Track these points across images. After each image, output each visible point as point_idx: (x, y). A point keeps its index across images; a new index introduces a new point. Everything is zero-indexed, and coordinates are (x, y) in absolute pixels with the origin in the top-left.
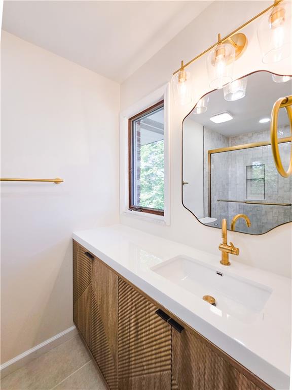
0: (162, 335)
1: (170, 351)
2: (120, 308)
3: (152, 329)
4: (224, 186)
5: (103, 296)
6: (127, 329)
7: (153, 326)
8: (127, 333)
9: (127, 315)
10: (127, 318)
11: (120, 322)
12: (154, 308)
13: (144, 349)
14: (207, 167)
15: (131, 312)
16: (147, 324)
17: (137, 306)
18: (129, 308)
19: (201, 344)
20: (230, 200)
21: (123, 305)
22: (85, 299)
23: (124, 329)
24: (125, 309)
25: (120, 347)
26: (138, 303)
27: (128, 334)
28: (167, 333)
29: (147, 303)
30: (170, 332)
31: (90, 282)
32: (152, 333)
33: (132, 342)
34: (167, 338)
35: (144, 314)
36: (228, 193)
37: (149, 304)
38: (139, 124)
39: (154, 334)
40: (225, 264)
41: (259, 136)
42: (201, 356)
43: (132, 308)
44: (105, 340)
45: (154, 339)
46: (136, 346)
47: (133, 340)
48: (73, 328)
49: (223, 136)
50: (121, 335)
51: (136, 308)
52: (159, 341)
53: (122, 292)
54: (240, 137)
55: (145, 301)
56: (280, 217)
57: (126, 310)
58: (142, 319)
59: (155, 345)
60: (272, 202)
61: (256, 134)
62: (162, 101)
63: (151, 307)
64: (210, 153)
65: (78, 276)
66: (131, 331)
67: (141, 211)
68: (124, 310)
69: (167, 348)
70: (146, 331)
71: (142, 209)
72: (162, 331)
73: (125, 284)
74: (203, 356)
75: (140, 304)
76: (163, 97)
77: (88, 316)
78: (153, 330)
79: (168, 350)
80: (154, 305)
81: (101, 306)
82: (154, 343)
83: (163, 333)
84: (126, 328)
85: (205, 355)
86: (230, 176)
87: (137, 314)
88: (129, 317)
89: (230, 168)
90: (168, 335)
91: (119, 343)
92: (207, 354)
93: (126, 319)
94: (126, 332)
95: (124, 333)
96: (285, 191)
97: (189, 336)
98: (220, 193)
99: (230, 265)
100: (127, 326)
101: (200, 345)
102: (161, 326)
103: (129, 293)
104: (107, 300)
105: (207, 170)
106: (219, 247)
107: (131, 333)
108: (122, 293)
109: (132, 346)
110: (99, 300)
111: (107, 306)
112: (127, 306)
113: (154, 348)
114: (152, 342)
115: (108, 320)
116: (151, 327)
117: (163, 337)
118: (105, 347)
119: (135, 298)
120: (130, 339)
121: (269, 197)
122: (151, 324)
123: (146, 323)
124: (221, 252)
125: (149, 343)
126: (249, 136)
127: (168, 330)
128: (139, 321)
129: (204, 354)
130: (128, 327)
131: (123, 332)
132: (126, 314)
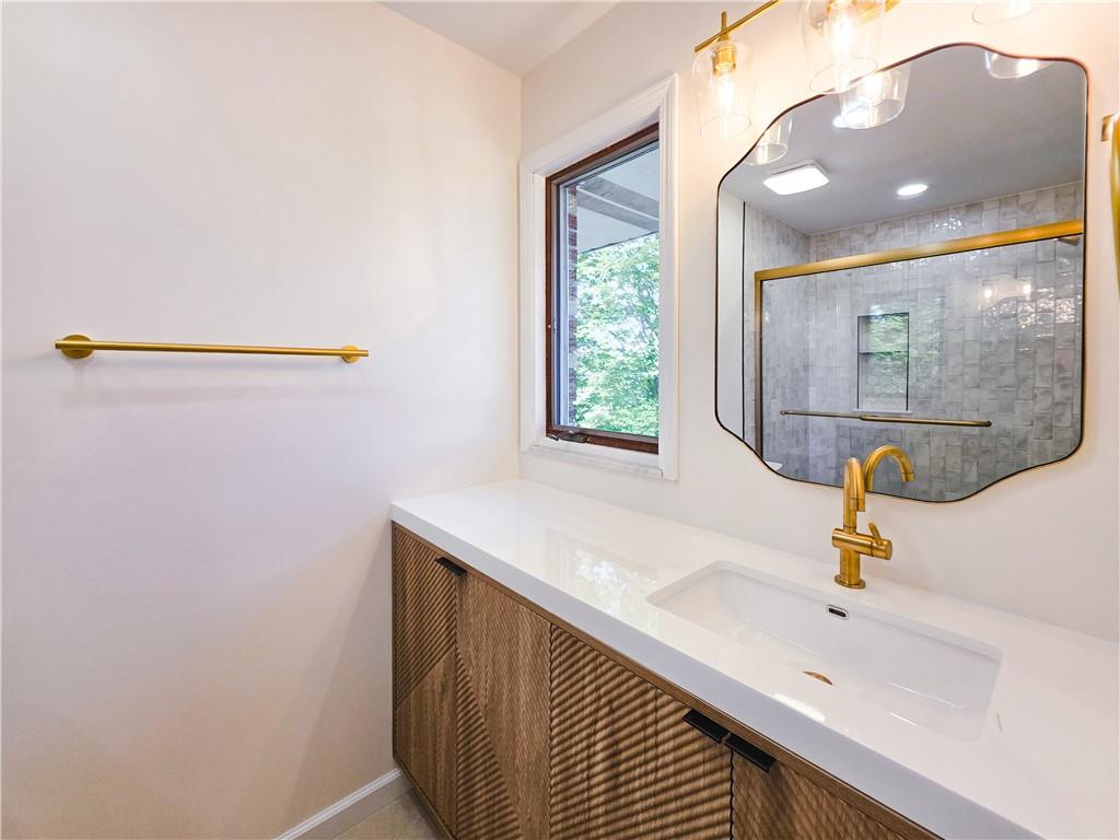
0: (702, 783)
1: (728, 826)
2: (555, 712)
3: (666, 765)
4: (797, 371)
5: (497, 680)
6: (582, 771)
7: (669, 758)
8: (582, 781)
9: (581, 731)
10: (581, 741)
11: (555, 751)
12: (672, 706)
13: (637, 824)
14: (751, 316)
15: (596, 722)
16: (650, 754)
17: (615, 704)
18: (587, 711)
19: (832, 801)
20: (811, 410)
21: (567, 704)
22: (433, 691)
23: (571, 771)
24: (576, 713)
25: (557, 823)
26: (620, 696)
27: (585, 785)
28: (717, 776)
29: (651, 694)
30: (726, 773)
31: (452, 640)
32: (667, 777)
33: (598, 806)
34: (716, 790)
35: (639, 725)
36: (806, 392)
37: (656, 697)
38: (574, 193)
39: (671, 781)
40: (850, 586)
41: (894, 231)
42: (832, 833)
43: (598, 710)
44: (504, 804)
45: (672, 793)
46: (612, 816)
47: (601, 799)
48: (393, 775)
49: (794, 230)
50: (560, 787)
51: (612, 711)
52: (687, 800)
53: (564, 666)
54: (842, 235)
55: (642, 688)
56: (950, 461)
57: (576, 718)
58: (634, 739)
59: (677, 811)
60: (928, 415)
61: (886, 227)
62: (655, 127)
63: (663, 706)
64: (760, 279)
65: (410, 628)
66: (595, 775)
67: (585, 441)
68: (571, 716)
69: (716, 817)
70: (646, 774)
71: (585, 436)
72: (700, 770)
73: (575, 643)
74: (836, 832)
75: (625, 698)
76: (656, 114)
77: (444, 739)
78: (671, 769)
79: (720, 823)
80: (675, 699)
81: (493, 710)
82: (672, 806)
83: (705, 775)
84: (579, 768)
85: (846, 830)
86: (812, 345)
87: (616, 726)
88: (588, 736)
89: (812, 323)
90: (722, 782)
91: (555, 809)
92: (849, 827)
93: (576, 744)
94: (578, 778)
95: (570, 782)
96: (966, 388)
97: (791, 782)
98: (787, 391)
99: (863, 586)
100: (581, 761)
101: (829, 805)
102: (699, 757)
103: (587, 669)
104: (511, 690)
105: (751, 327)
106: (834, 538)
107: (595, 781)
108: (564, 671)
109: (597, 817)
110: (482, 692)
111: (512, 711)
112: (580, 705)
113: (671, 819)
114: (667, 802)
115: (514, 750)
116: (660, 761)
117: (705, 788)
118: (503, 825)
119: (606, 683)
120: (589, 799)
121: (922, 403)
122: (664, 754)
123: (646, 751)
124: (838, 551)
125: (656, 806)
126: (867, 232)
127: (721, 769)
128: (622, 745)
129: (840, 829)
130: (585, 764)
131: (567, 779)
132: (576, 728)
